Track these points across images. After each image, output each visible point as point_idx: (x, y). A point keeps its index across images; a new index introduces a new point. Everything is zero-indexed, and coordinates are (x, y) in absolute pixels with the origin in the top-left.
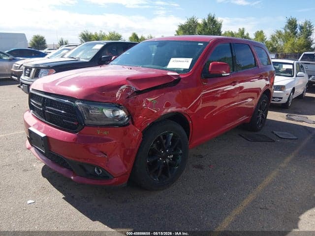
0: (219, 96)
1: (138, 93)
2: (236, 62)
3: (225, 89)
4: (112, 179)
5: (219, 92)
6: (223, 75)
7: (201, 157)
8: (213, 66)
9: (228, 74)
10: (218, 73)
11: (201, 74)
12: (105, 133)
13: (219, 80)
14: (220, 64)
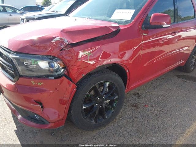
0: (162, 43)
1: (73, 45)
2: (177, 14)
3: (167, 37)
4: (48, 124)
5: (163, 39)
6: (164, 26)
7: (139, 95)
8: (154, 17)
9: (169, 26)
10: (160, 24)
11: (142, 25)
12: (40, 84)
13: (160, 30)
14: (161, 16)
